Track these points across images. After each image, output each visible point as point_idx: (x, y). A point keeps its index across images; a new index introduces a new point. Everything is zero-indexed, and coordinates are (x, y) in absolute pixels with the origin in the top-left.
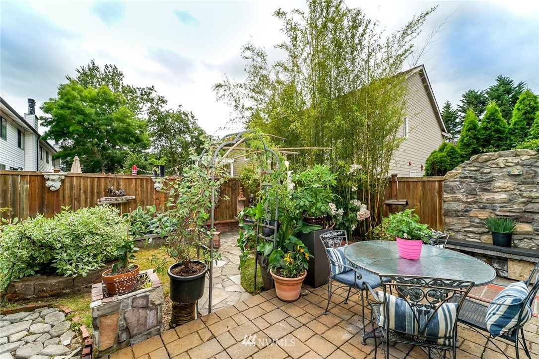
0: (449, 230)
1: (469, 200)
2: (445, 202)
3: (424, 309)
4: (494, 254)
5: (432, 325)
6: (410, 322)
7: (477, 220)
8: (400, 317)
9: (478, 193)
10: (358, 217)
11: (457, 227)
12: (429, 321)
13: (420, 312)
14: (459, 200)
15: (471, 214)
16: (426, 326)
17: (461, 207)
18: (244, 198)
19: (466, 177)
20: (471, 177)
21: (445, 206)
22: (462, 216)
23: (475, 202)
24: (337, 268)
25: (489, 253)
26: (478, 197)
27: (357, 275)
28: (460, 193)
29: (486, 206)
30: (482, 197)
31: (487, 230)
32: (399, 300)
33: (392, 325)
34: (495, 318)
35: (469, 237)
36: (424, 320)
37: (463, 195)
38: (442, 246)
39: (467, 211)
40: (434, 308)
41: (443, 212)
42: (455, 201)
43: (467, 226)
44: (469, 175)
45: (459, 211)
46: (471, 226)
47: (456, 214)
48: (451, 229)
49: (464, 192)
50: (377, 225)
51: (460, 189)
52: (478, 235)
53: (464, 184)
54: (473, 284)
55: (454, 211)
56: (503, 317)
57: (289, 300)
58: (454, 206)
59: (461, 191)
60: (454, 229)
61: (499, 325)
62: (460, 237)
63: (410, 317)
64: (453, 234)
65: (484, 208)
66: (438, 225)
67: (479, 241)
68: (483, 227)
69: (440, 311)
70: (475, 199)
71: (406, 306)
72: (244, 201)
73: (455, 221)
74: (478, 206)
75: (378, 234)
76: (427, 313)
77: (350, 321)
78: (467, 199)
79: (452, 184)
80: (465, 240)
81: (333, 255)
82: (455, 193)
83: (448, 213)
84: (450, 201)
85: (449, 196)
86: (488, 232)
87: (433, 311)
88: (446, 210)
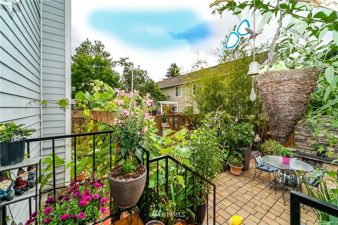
0: (297, 147)
1: (306, 135)
2: (295, 135)
3: (294, 178)
4: (317, 160)
5: (296, 182)
6: (290, 181)
7: (310, 144)
8: (287, 180)
9: (311, 132)
10: (255, 140)
11: (301, 147)
12: (295, 181)
13: (293, 178)
14: (302, 135)
15: (308, 142)
16: (294, 182)
17: (303, 138)
18: (189, 125)
19: (306, 125)
20: (308, 125)
21: (296, 137)
22: (303, 142)
23: (310, 136)
24: (259, 165)
25: (315, 159)
26: (311, 134)
27: (268, 168)
28: (303, 132)
29: (314, 139)
30: (313, 134)
31: (315, 149)
32: (286, 175)
33: (284, 182)
34: (312, 181)
35: (306, 152)
36: (293, 181)
37: (304, 133)
38: (296, 158)
39: (306, 140)
40: (296, 177)
41: (294, 139)
42: (300, 135)
43: (306, 146)
44: (307, 124)
45: (302, 140)
46: (307, 147)
47: (301, 141)
48: (298, 147)
49: (305, 131)
50: (262, 143)
51: (303, 130)
52: (311, 151)
53: (305, 128)
54: (307, 172)
55: (300, 139)
56: (314, 181)
57: (238, 175)
58: (300, 137)
59: (303, 131)
60: (300, 148)
61: (313, 183)
62: (302, 151)
63: (290, 180)
64: (299, 149)
65: (313, 139)
66: (292, 145)
67: (311, 153)
68: (313, 147)
69: (298, 178)
70: (309, 135)
71: (289, 177)
72: (188, 126)
73: (300, 144)
74: (311, 138)
75: (263, 148)
76: (294, 179)
77: (263, 183)
78: (306, 134)
79: (299, 127)
80: (304, 152)
81: (257, 160)
82: (300, 131)
83: (297, 140)
84: (298, 135)
85: (298, 132)
86: (315, 150)
87: (296, 178)
88: (296, 138)
